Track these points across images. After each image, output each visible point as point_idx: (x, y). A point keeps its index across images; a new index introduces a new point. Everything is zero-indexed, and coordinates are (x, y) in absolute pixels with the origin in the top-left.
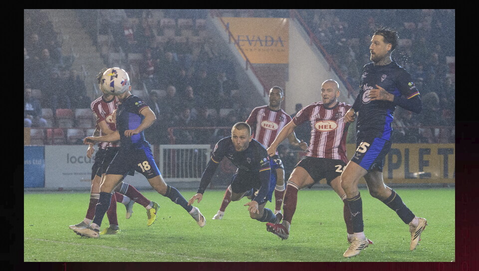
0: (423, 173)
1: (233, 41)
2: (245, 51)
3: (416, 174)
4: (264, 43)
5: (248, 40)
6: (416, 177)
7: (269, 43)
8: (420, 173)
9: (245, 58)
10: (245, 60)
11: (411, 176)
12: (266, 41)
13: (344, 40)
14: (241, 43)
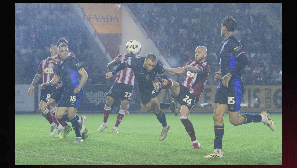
0: (207, 104)
1: (86, 19)
2: (94, 25)
3: (202, 105)
4: (106, 20)
5: (96, 18)
6: (202, 106)
7: (109, 20)
8: (205, 104)
9: (93, 29)
10: (94, 31)
11: (199, 106)
12: (107, 19)
13: (157, 18)
14: (91, 20)
